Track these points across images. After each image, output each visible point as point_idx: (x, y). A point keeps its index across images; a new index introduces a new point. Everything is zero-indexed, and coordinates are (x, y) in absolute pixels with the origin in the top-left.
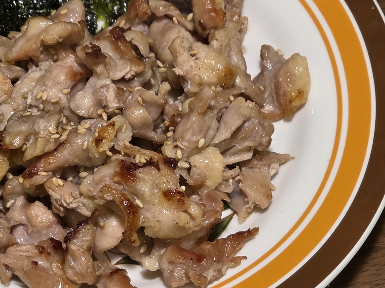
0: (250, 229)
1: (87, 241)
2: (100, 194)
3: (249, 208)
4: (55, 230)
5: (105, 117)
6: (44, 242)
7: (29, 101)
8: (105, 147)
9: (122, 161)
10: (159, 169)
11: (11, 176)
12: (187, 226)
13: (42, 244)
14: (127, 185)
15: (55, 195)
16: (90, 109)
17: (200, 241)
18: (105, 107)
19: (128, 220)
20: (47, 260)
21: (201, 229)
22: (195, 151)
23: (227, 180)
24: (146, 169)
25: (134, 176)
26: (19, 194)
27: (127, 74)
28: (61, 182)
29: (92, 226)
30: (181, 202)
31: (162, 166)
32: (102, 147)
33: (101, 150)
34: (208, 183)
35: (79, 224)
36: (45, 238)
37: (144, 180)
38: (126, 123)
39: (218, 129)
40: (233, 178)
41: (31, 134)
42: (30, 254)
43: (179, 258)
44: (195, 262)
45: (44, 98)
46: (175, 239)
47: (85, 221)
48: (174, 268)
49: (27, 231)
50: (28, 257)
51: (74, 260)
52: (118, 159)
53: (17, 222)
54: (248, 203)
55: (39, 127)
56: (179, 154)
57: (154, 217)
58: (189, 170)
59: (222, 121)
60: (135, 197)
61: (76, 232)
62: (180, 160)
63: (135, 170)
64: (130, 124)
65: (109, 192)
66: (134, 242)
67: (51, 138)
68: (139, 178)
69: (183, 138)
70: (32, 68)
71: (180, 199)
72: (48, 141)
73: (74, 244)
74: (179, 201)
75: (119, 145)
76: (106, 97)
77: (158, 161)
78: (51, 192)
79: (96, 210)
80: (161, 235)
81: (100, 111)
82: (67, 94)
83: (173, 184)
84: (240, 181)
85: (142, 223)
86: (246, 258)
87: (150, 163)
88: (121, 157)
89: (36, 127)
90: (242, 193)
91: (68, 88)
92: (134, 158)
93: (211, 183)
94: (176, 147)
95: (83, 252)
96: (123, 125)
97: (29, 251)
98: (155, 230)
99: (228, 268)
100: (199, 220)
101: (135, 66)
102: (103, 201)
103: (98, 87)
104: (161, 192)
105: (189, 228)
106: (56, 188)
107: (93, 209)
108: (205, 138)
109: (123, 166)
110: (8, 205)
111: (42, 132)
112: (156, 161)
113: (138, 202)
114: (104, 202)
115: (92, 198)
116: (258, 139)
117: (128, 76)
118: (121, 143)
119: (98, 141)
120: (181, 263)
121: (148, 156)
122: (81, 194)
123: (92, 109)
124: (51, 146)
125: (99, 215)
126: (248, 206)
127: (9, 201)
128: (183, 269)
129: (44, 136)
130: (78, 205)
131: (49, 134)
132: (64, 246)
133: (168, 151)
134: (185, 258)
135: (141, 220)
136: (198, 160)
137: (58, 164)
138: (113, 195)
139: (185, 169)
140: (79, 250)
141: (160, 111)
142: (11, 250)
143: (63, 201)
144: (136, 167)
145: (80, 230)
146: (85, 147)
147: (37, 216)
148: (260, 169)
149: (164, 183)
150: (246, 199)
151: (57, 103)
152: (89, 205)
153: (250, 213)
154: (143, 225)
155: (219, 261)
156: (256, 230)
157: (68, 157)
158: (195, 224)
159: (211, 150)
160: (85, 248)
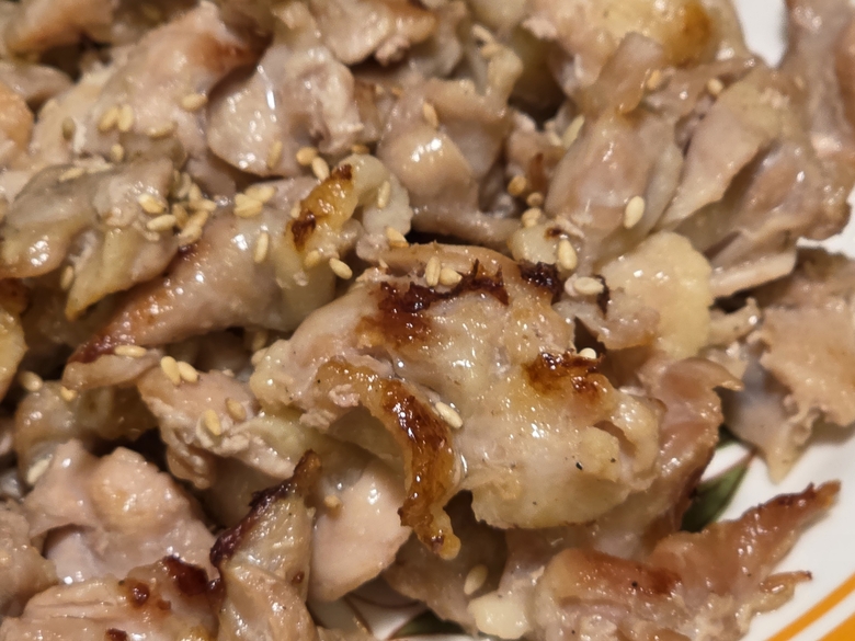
0: (811, 486)
1: (285, 551)
2: (316, 392)
3: (800, 428)
4: (183, 537)
5: (321, 169)
6: (148, 570)
7: (80, 142)
8: (326, 245)
9: (384, 284)
10: (504, 299)
11: (34, 383)
12: (613, 473)
13: (140, 578)
14: (404, 359)
15: (171, 413)
16: (270, 146)
17: (655, 533)
18: (318, 140)
19: (413, 464)
20: (161, 629)
21: (657, 486)
22: (617, 246)
23: (722, 347)
24: (465, 302)
25: (425, 324)
26: (63, 437)
27: (382, 43)
28: (188, 371)
29: (300, 503)
30: (588, 392)
31: (513, 288)
32: (316, 249)
33: (313, 256)
34: (665, 344)
35: (258, 500)
36: (149, 561)
37: (458, 334)
38: (388, 180)
39: (682, 176)
40: (742, 340)
41: (85, 229)
42: (101, 611)
43: (593, 584)
44: (648, 595)
45: (125, 125)
46: (573, 525)
47: (276, 490)
48: (578, 621)
49: (92, 547)
50: (96, 621)
51: (249, 616)
52: (370, 281)
53: (59, 518)
54: (794, 410)
55: (108, 199)
56: (567, 255)
57: (501, 452)
58: (602, 300)
59: (693, 153)
60: (434, 397)
61: (248, 525)
62: (570, 273)
63: (426, 306)
64: (403, 184)
65: (343, 380)
66: (441, 541)
67: (148, 230)
68: (442, 330)
69: (573, 203)
70: (90, 69)
71: (583, 383)
72: (140, 240)
73: (244, 563)
74: (579, 391)
75: (371, 246)
76: (320, 104)
77: (499, 274)
78: (159, 406)
79: (309, 453)
80: (529, 515)
81: (305, 155)
82: (196, 111)
83: (555, 341)
84: (762, 347)
85: (462, 480)
86: (808, 576)
87: (474, 283)
88: (377, 276)
89: (100, 203)
90: (773, 385)
91: (199, 91)
92: (421, 274)
93: (674, 347)
94: (555, 233)
95: (274, 588)
96: (381, 185)
97: (97, 602)
98: (506, 496)
99: (753, 612)
100: (649, 450)
101: (405, 20)
102: (326, 412)
103: (292, 75)
104: (518, 367)
105: (618, 485)
106: (176, 391)
107: (301, 452)
108: (645, 195)
109: (387, 300)
110: (33, 474)
111: (117, 211)
112: (493, 272)
113: (445, 411)
114: (331, 416)
115: (292, 411)
116: (810, 203)
117: (387, 52)
118: (377, 240)
119: (302, 230)
120: (600, 602)
121: (465, 259)
122: (257, 407)
123: (278, 146)
124: (150, 259)
125: (320, 469)
126: (795, 419)
127: (33, 464)
128: (610, 618)
129: (125, 221)
130: (251, 443)
131: (142, 218)
132: (213, 576)
133: (533, 247)
134: (615, 583)
135: (458, 468)
136: (628, 273)
137: (177, 320)
138: (359, 387)
139: (589, 299)
140: (262, 580)
141: (495, 148)
142: (39, 603)
143: (199, 433)
144: (431, 297)
145: (262, 519)
146: (261, 251)
147: (123, 495)
148: (820, 306)
149: (525, 337)
150: (788, 401)
151: (166, 136)
152: (284, 438)
153: (801, 450)
154: (467, 485)
155: (723, 589)
156: (833, 488)
157: (211, 295)
158: (637, 468)
159: (666, 242)
160: (281, 573)
